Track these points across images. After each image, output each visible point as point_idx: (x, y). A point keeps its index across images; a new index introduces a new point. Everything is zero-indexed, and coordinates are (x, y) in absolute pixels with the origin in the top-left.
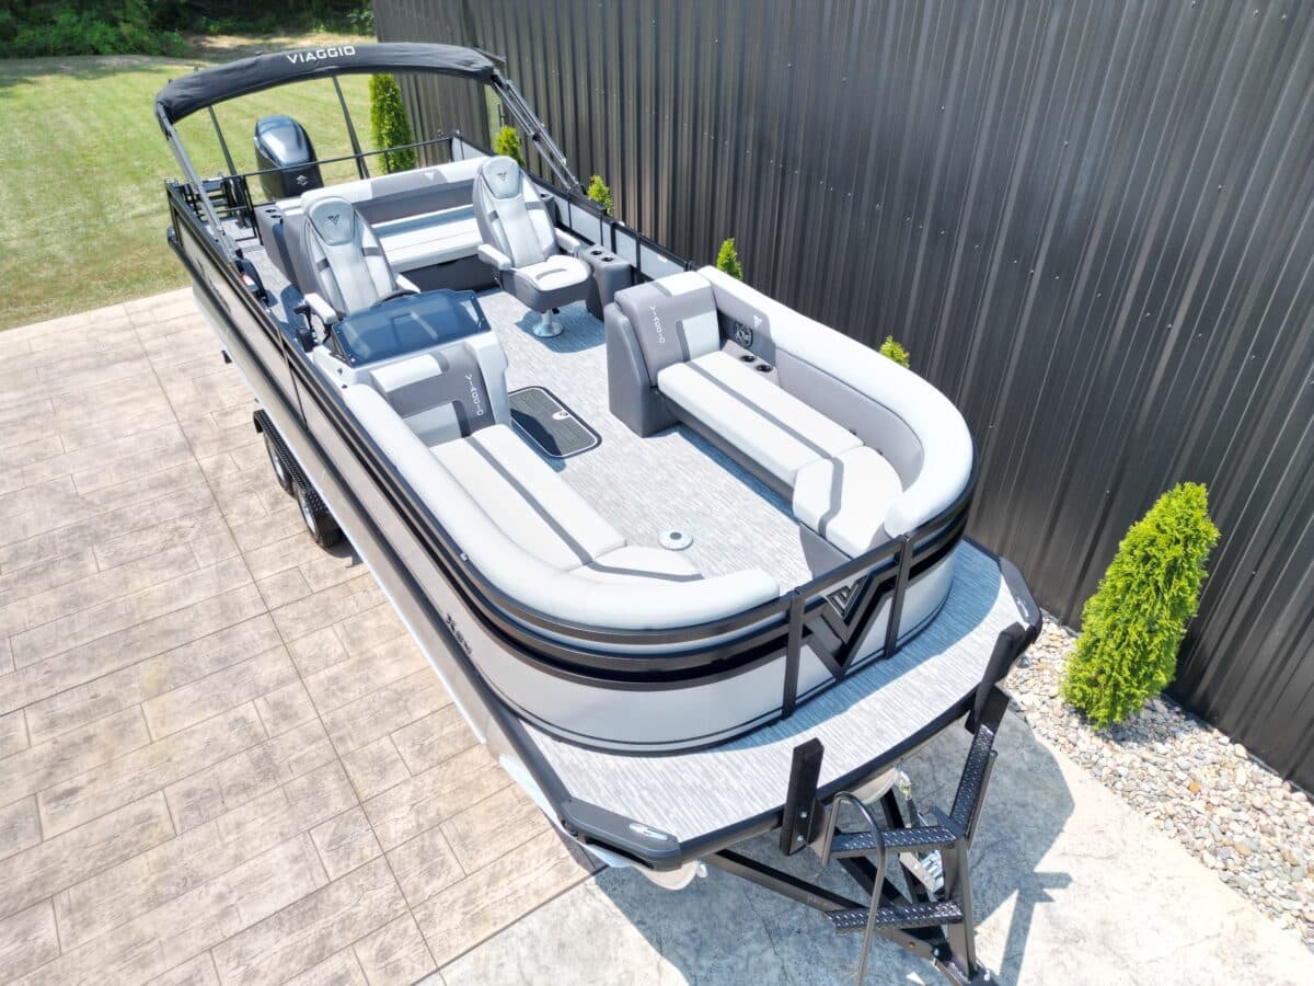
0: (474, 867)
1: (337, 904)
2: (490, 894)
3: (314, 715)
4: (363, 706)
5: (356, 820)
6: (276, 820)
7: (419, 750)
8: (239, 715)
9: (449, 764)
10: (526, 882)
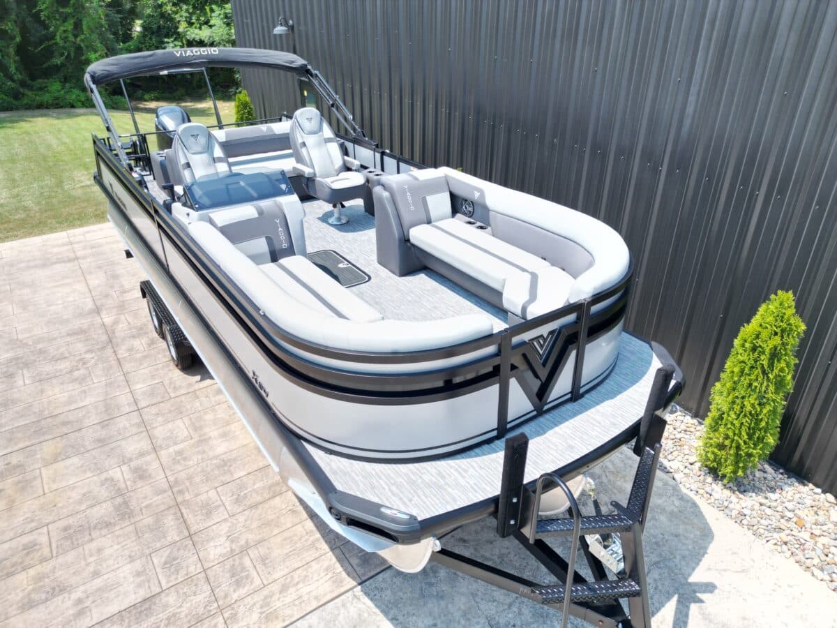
0: (270, 580)
1: (166, 606)
2: (281, 599)
3: (163, 476)
4: (199, 469)
5: (186, 546)
6: (126, 547)
7: (237, 499)
8: (109, 476)
9: (257, 508)
10: (308, 591)
